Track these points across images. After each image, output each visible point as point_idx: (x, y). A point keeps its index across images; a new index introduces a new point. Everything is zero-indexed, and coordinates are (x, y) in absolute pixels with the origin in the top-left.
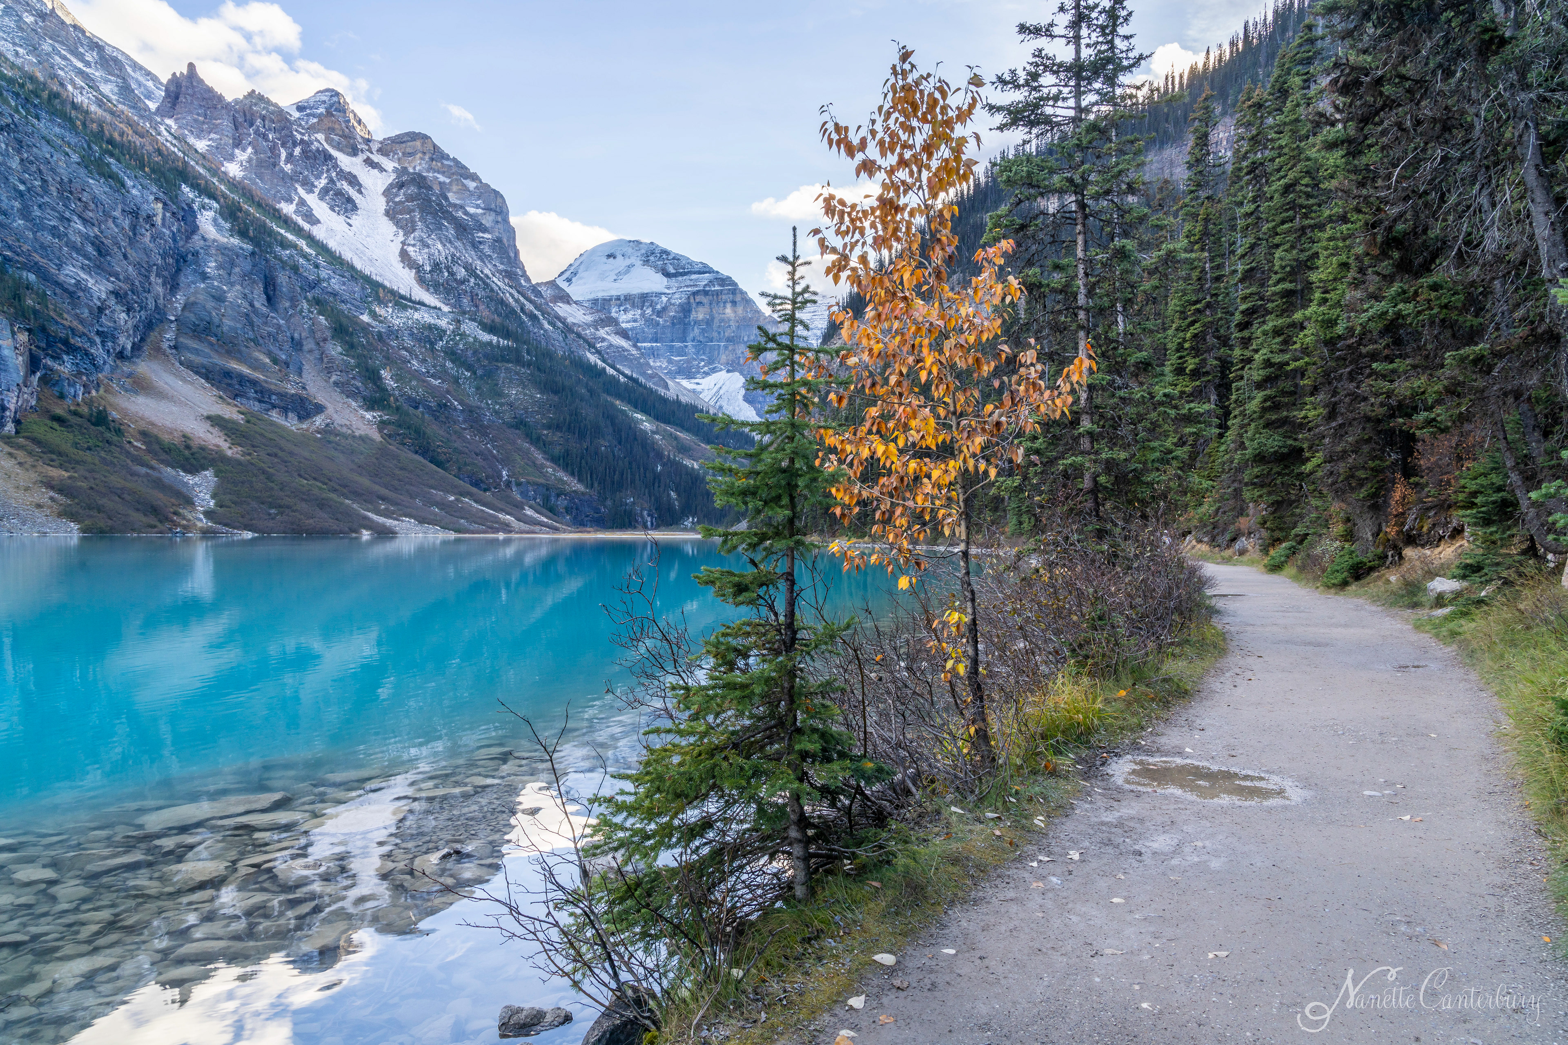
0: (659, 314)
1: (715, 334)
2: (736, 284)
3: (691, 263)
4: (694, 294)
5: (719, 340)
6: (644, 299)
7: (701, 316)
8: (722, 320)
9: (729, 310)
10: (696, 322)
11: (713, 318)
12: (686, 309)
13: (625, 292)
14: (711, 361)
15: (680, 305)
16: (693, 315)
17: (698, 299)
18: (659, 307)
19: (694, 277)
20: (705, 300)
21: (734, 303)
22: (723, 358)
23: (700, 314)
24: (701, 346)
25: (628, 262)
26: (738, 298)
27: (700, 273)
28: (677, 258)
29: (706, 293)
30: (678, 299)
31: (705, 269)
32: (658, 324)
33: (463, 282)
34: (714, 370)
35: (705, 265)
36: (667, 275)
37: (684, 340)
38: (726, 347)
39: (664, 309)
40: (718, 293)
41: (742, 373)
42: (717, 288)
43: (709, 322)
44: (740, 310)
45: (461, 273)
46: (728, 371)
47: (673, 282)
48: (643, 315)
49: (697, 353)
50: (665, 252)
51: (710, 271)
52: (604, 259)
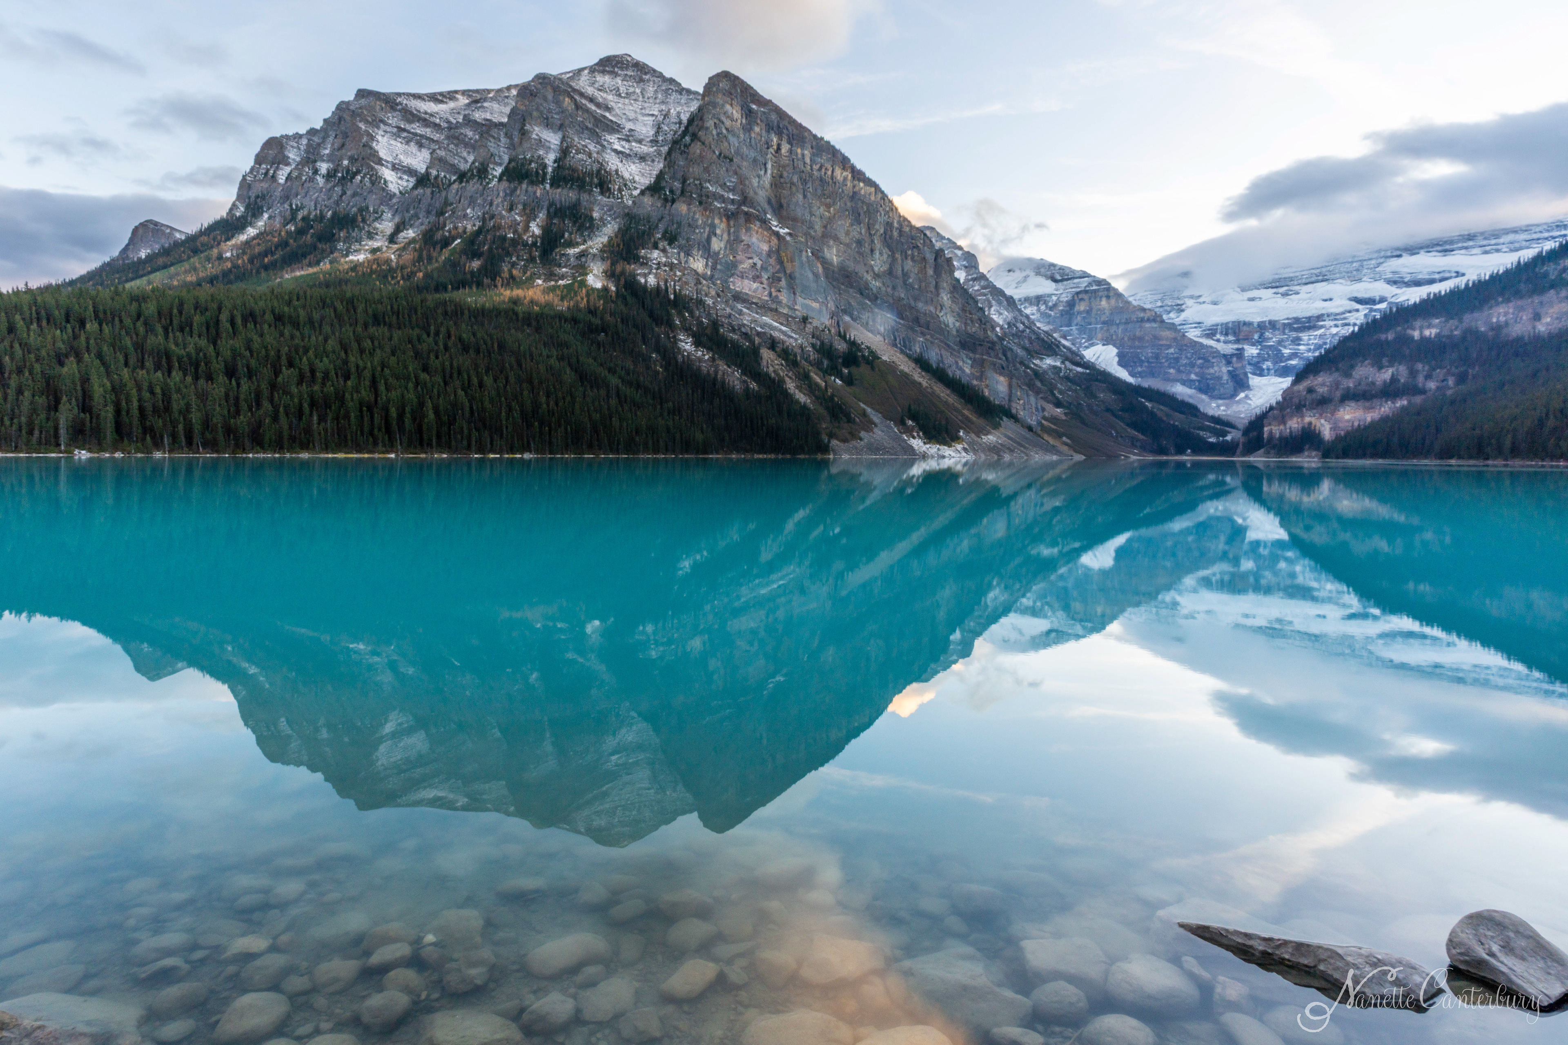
0: (1051, 309)
1: (1093, 320)
2: (1109, 284)
3: (1073, 271)
4: (1078, 293)
5: (1096, 323)
6: (1038, 300)
7: (1082, 308)
8: (1099, 310)
9: (1104, 303)
10: (1079, 313)
11: (1091, 309)
12: (1071, 304)
13: (1025, 296)
14: (1090, 338)
15: (1067, 302)
16: (1077, 308)
17: (1080, 296)
18: (1050, 304)
19: (1076, 281)
20: (1086, 297)
21: (1108, 297)
22: (1100, 336)
23: (1082, 307)
24: (1082, 330)
25: (1024, 274)
26: (1111, 294)
27: (1080, 278)
28: (1062, 268)
29: (1086, 292)
30: (1065, 298)
31: (1084, 275)
32: (1050, 316)
33: (1023, 331)
34: (1092, 345)
35: (1084, 272)
36: (1055, 281)
37: (1069, 325)
38: (1102, 328)
39: (1055, 305)
40: (1095, 291)
41: (1114, 346)
42: (1095, 287)
43: (1089, 312)
44: (1113, 302)
45: (1021, 327)
46: (1104, 345)
47: (1060, 285)
48: (1039, 310)
49: (1080, 334)
50: (1053, 265)
51: (1089, 276)
52: (1006, 273)
